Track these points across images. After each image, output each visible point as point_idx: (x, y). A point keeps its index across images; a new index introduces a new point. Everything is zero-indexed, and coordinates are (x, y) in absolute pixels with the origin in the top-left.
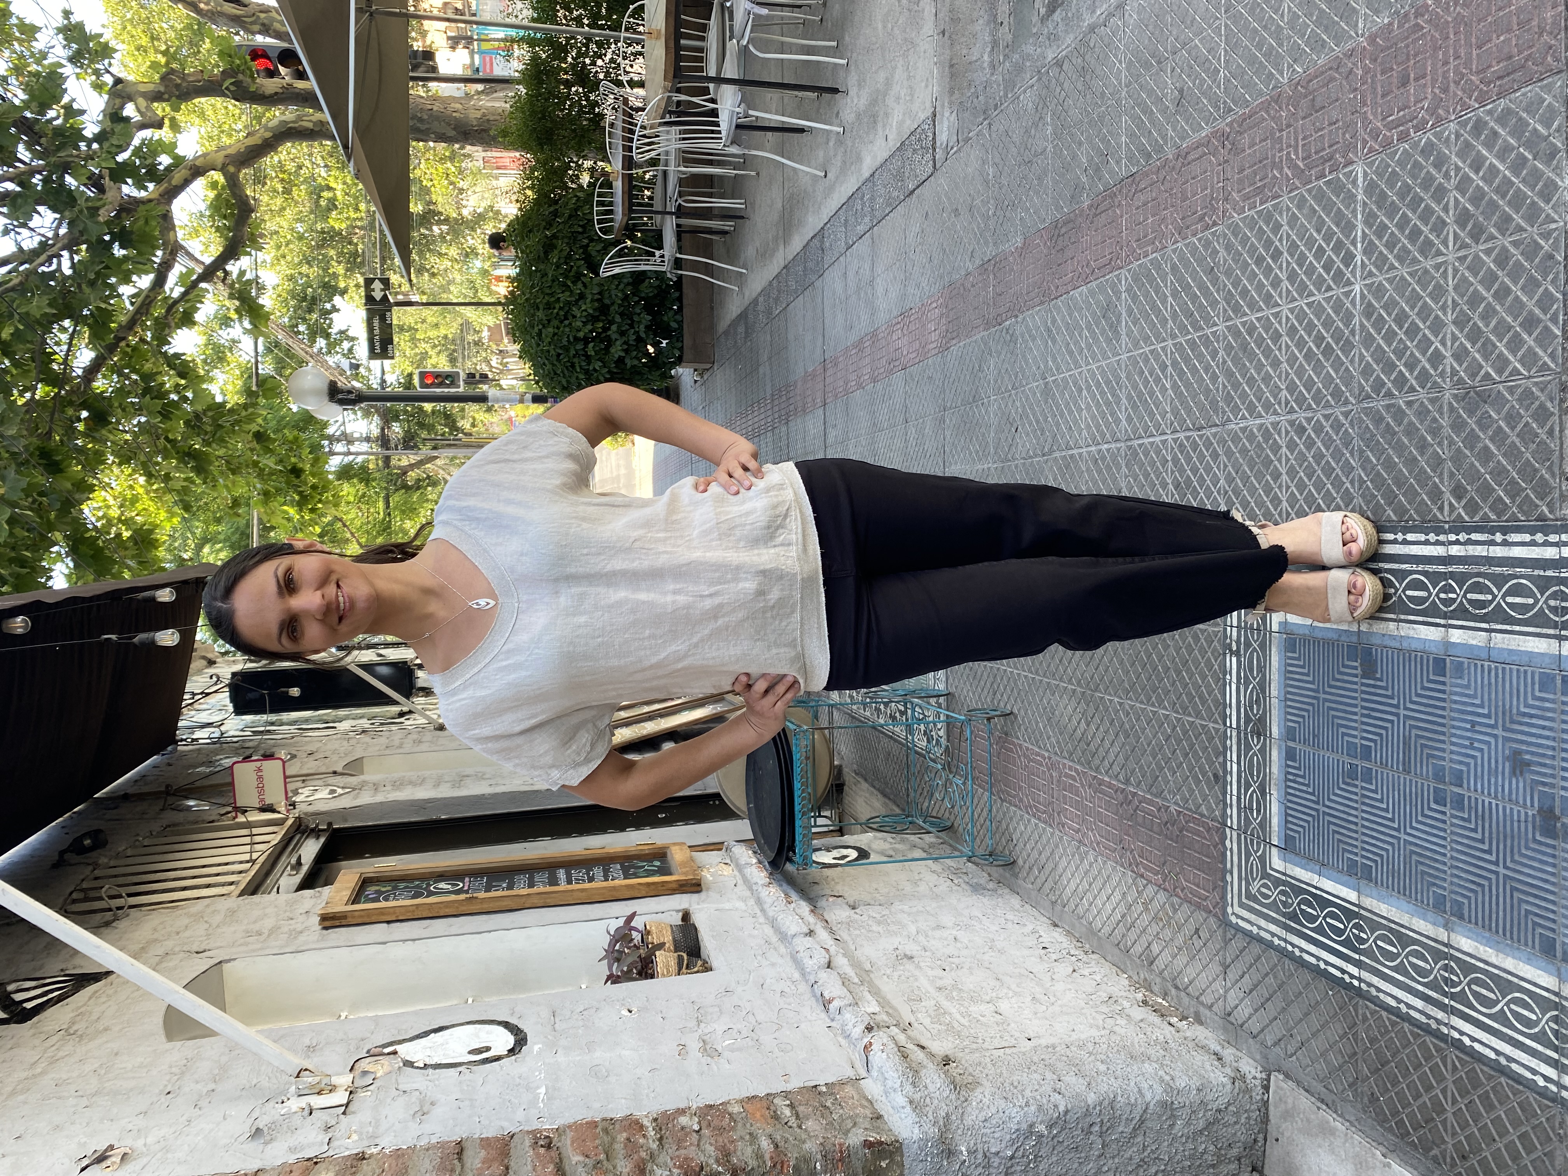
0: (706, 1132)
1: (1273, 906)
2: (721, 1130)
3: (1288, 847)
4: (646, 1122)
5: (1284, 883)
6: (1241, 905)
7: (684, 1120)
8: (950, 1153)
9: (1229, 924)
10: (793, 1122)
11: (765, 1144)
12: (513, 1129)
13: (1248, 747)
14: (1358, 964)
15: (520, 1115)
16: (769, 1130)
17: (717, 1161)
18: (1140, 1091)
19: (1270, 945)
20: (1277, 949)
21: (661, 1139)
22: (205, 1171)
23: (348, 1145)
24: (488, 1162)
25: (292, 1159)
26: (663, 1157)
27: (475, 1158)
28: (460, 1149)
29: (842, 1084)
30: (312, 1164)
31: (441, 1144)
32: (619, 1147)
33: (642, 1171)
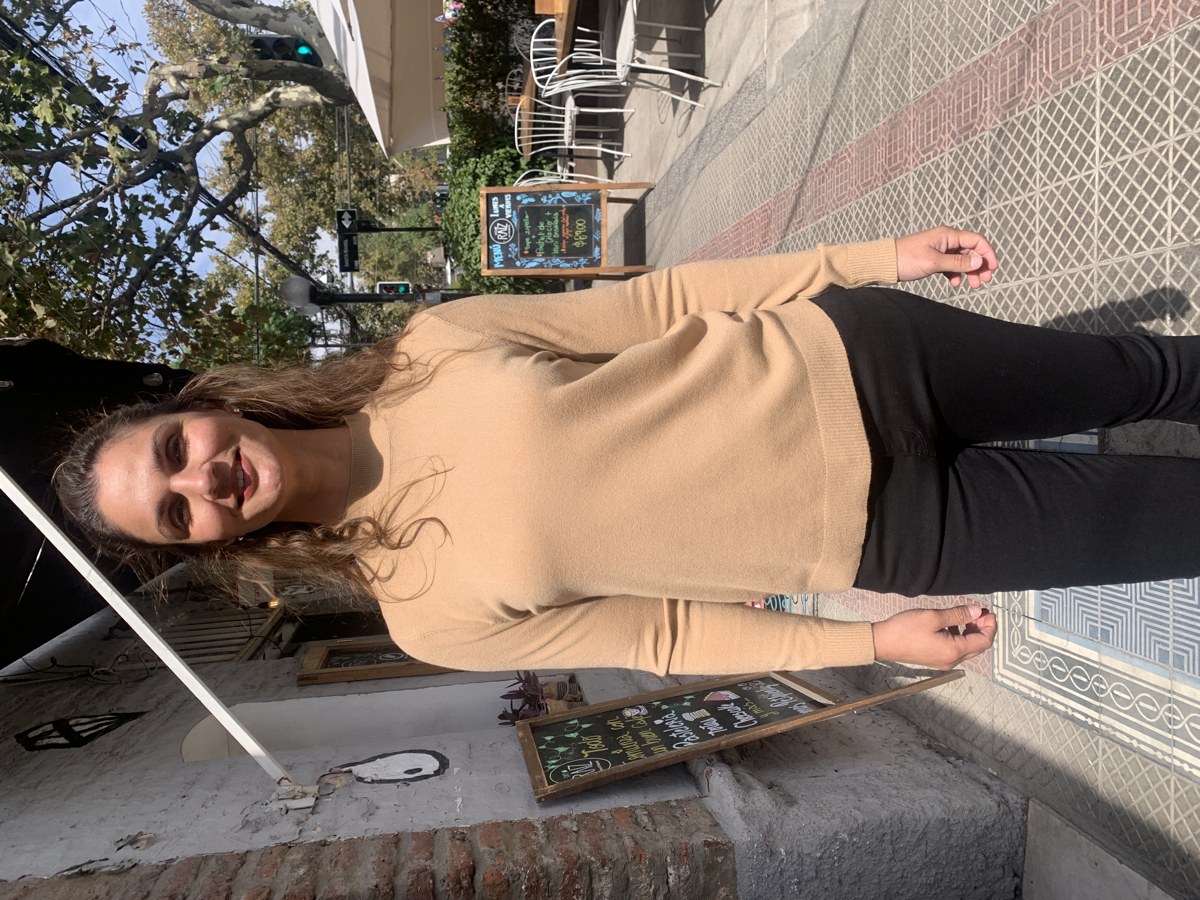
0: (583, 832)
1: (1031, 667)
2: (594, 831)
3: (1042, 619)
4: (537, 825)
5: (1040, 648)
6: (1005, 667)
7: (566, 824)
8: (772, 853)
9: (995, 681)
10: (650, 826)
11: (627, 841)
12: (437, 827)
14: (1099, 710)
15: (442, 817)
17: (591, 853)
18: (923, 810)
19: (1028, 697)
21: (548, 837)
22: (208, 851)
23: (314, 835)
24: (417, 849)
25: (272, 844)
26: (550, 849)
27: (408, 846)
28: (397, 840)
29: (688, 800)
30: (288, 846)
31: (383, 837)
32: (516, 841)
33: (532, 857)
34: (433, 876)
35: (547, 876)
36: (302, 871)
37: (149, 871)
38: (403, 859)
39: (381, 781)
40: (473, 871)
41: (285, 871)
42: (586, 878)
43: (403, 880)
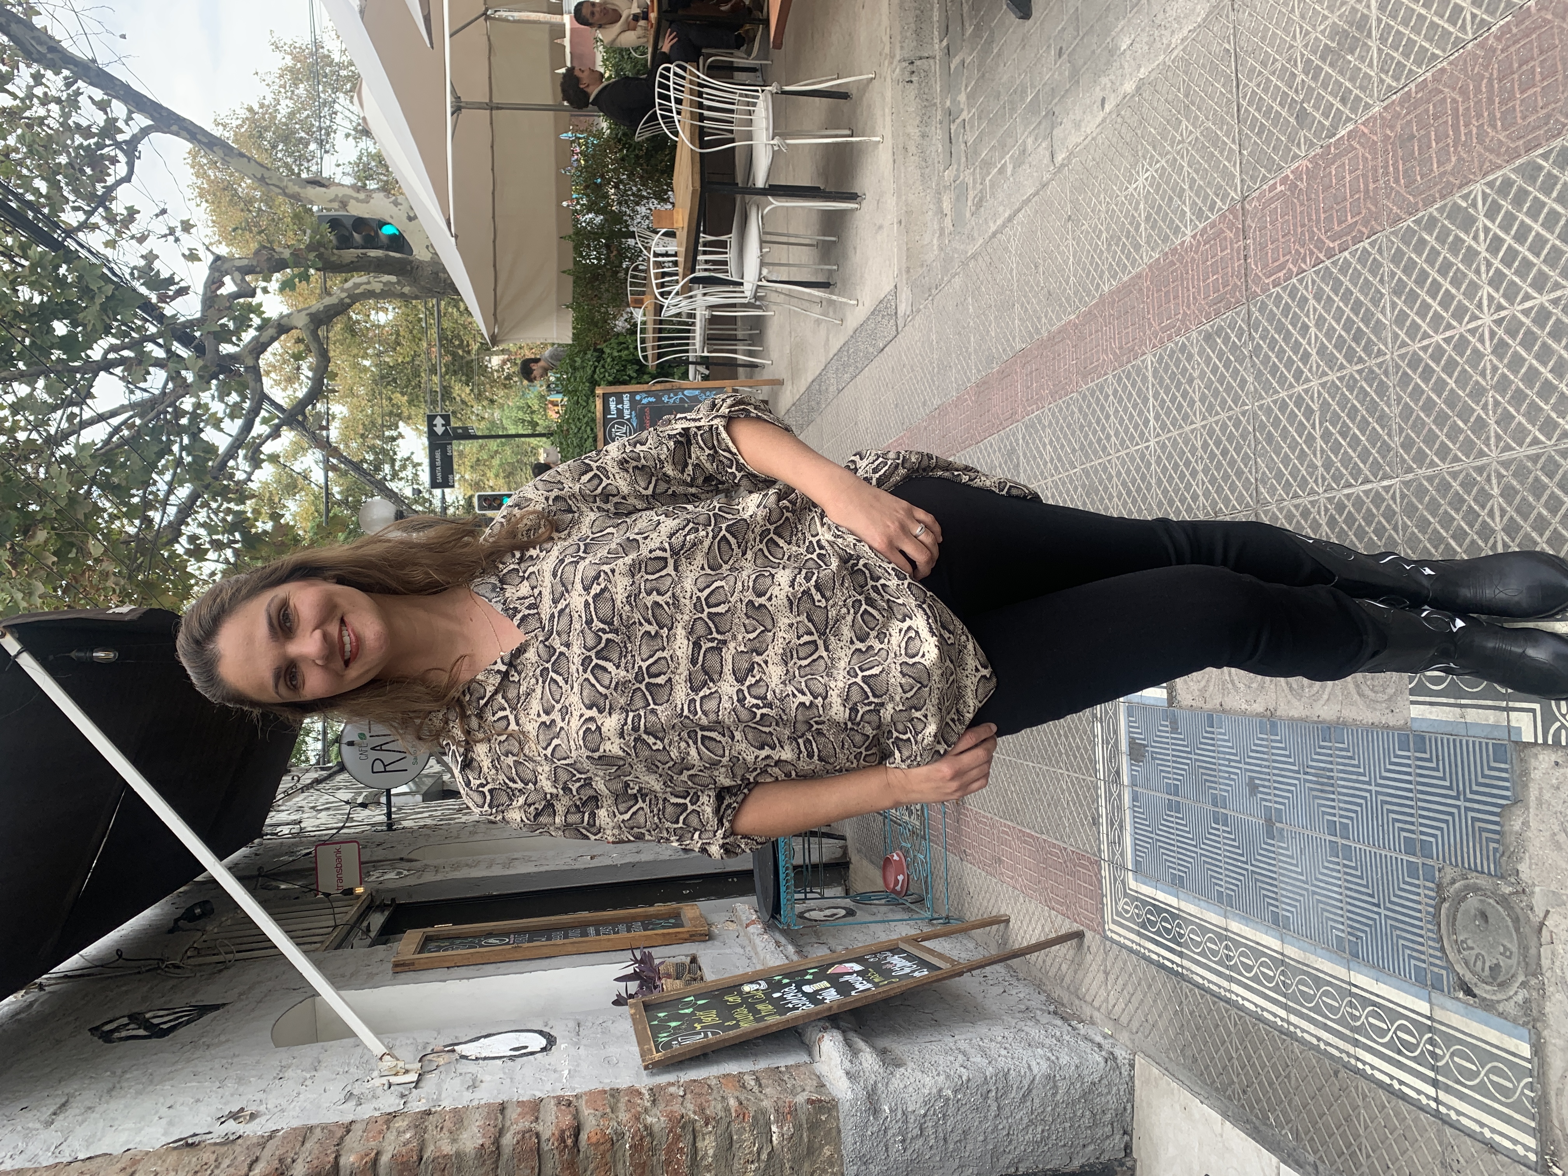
0: (688, 1096)
1: (1131, 919)
2: (700, 1095)
3: (1137, 870)
4: (643, 1091)
5: (1137, 899)
6: (1114, 922)
7: (672, 1089)
8: (874, 1110)
9: (1106, 938)
10: (756, 1089)
11: (732, 1102)
12: (542, 1096)
13: (1111, 795)
14: (1181, 955)
15: (548, 1087)
16: (737, 1094)
17: (695, 1113)
18: (1029, 1067)
19: (1131, 950)
20: (1137, 953)
21: (654, 1101)
22: (312, 1122)
23: (417, 1105)
24: (522, 1115)
25: (377, 1114)
26: (655, 1111)
27: (513, 1113)
28: (503, 1108)
29: (798, 1066)
30: (392, 1116)
31: (488, 1105)
32: (622, 1106)
33: (637, 1119)
34: (538, 1135)
35: (651, 1134)
36: (408, 1136)
37: (255, 1141)
38: (508, 1124)
39: (485, 1059)
40: (577, 1131)
41: (391, 1136)
42: (689, 1137)
43: (508, 1140)
